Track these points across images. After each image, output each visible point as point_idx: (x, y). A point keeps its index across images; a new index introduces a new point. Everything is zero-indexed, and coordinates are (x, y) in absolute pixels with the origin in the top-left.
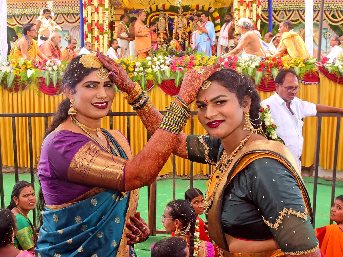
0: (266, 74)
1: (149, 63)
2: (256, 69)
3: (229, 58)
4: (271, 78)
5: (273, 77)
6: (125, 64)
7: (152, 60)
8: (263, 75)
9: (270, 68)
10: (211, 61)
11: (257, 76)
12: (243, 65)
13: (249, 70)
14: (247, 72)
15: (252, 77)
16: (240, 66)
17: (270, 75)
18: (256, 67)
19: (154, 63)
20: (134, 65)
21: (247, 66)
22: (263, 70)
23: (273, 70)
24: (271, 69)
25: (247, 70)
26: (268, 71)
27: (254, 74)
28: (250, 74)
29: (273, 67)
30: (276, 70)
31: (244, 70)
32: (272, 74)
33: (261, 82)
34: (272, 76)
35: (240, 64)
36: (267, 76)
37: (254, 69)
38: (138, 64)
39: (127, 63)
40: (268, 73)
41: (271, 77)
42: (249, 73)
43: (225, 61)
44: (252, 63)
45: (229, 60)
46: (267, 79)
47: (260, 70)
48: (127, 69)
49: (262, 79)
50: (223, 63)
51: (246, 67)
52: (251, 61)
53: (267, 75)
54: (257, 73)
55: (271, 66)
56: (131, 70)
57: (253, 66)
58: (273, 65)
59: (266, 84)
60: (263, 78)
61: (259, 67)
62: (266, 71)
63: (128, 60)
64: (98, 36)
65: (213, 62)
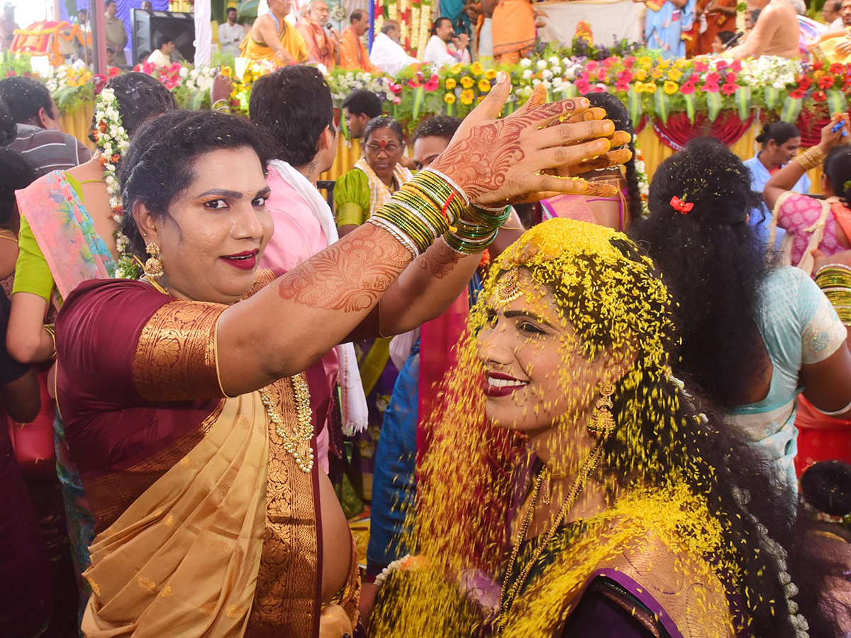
0: (811, 104)
1: (527, 74)
2: (787, 92)
3: (721, 65)
4: (824, 115)
5: (828, 113)
6: (471, 75)
7: (534, 68)
8: (803, 107)
9: (824, 90)
10: (676, 70)
11: (787, 109)
12: (754, 82)
13: (768, 94)
14: (762, 99)
15: (774, 110)
16: (745, 85)
17: (822, 106)
18: (788, 86)
19: (538, 73)
20: (490, 78)
21: (763, 85)
22: (805, 95)
23: (830, 95)
24: (825, 92)
25: (763, 93)
26: (817, 97)
27: (779, 105)
28: (770, 105)
29: (831, 88)
30: (839, 94)
31: (755, 93)
32: (827, 104)
33: (798, 122)
34: (828, 109)
35: (747, 79)
36: (812, 110)
37: (781, 92)
39: (476, 74)
40: (815, 103)
41: (824, 112)
42: (766, 102)
43: (709, 71)
44: (777, 76)
45: (719, 70)
46: (814, 115)
47: (798, 95)
48: (475, 86)
49: (800, 117)
50: (704, 77)
51: (761, 87)
52: (775, 73)
53: (814, 108)
54: (790, 101)
55: (826, 86)
56: (483, 88)
57: (779, 84)
58: (831, 83)
59: (809, 129)
60: (803, 114)
61: (795, 87)
62: (811, 96)
63: (477, 65)
64: (408, 11)
65: (680, 74)
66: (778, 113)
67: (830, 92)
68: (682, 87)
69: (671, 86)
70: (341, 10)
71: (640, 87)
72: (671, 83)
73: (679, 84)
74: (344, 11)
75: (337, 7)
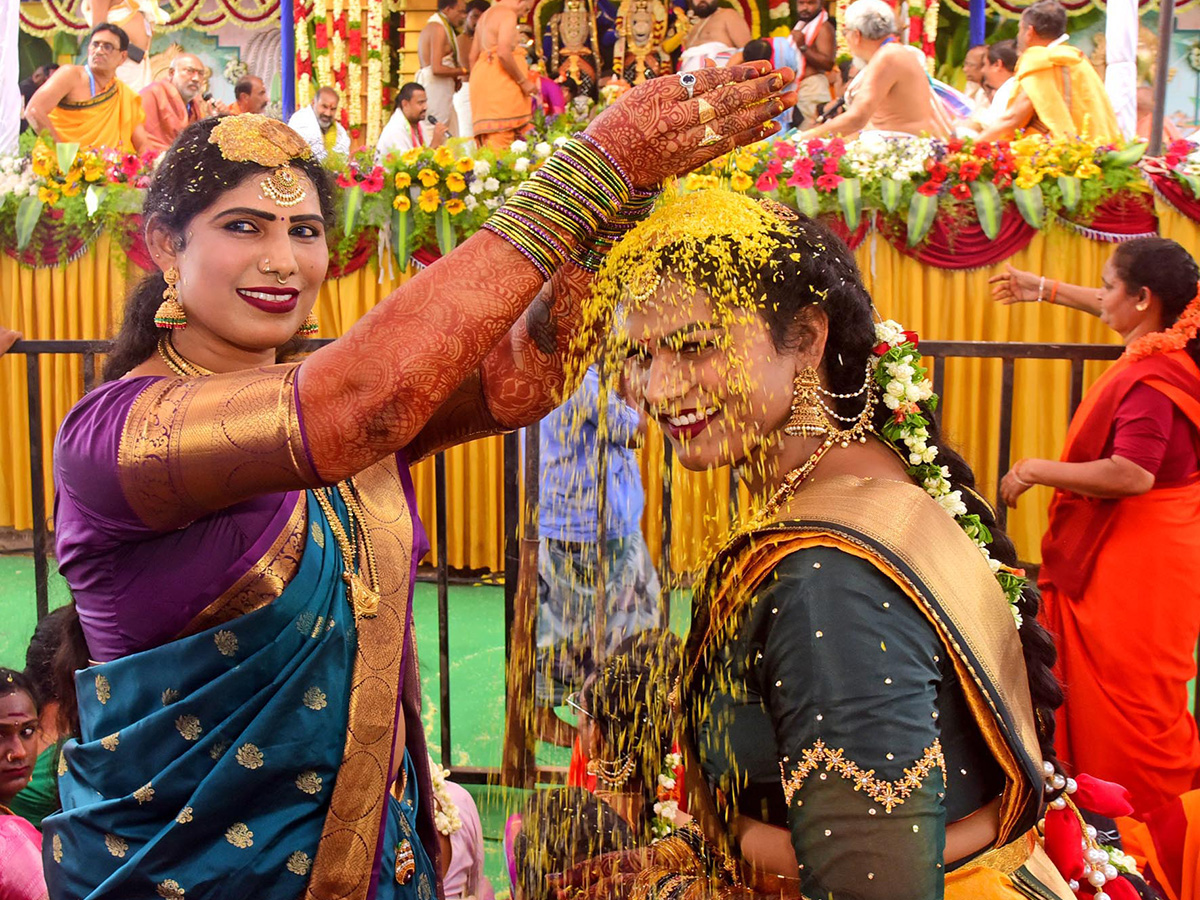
0: (951, 204)
1: (522, 164)
2: (914, 186)
3: (814, 146)
4: (971, 219)
5: (976, 216)
6: (435, 167)
7: (531, 155)
8: (939, 207)
9: (968, 182)
10: (747, 155)
11: (915, 212)
12: (864, 171)
13: (887, 190)
14: (877, 198)
15: (897, 213)
16: (851, 175)
17: (965, 206)
18: (915, 177)
19: (538, 163)
20: (464, 170)
21: (879, 176)
22: (941, 190)
23: (978, 190)
24: (969, 186)
25: (879, 188)
26: (958, 193)
27: (904, 205)
28: (891, 205)
29: (977, 179)
30: (990, 188)
31: (866, 188)
32: (973, 203)
33: (932, 231)
34: (975, 210)
35: (855, 167)
36: (953, 212)
37: (904, 186)
38: (481, 166)
39: (443, 165)
40: (956, 201)
41: (970, 214)
42: (885, 201)
43: (798, 157)
44: (897, 162)
45: (811, 154)
46: (955, 220)
47: (929, 190)
48: (441, 184)
49: (935, 223)
50: (789, 165)
51: (874, 178)
52: (894, 158)
53: (955, 209)
54: (918, 200)
55: (969, 174)
56: (455, 187)
57: (902, 175)
58: (977, 172)
59: (950, 241)
60: (940, 218)
61: (924, 179)
62: (950, 191)
63: (443, 151)
64: (344, 68)
65: (754, 159)
66: (903, 218)
67: (976, 184)
68: (757, 182)
69: (740, 179)
70: (242, 67)
71: (694, 182)
72: (741, 174)
73: (753, 176)
74: (246, 68)
75: (235, 62)
